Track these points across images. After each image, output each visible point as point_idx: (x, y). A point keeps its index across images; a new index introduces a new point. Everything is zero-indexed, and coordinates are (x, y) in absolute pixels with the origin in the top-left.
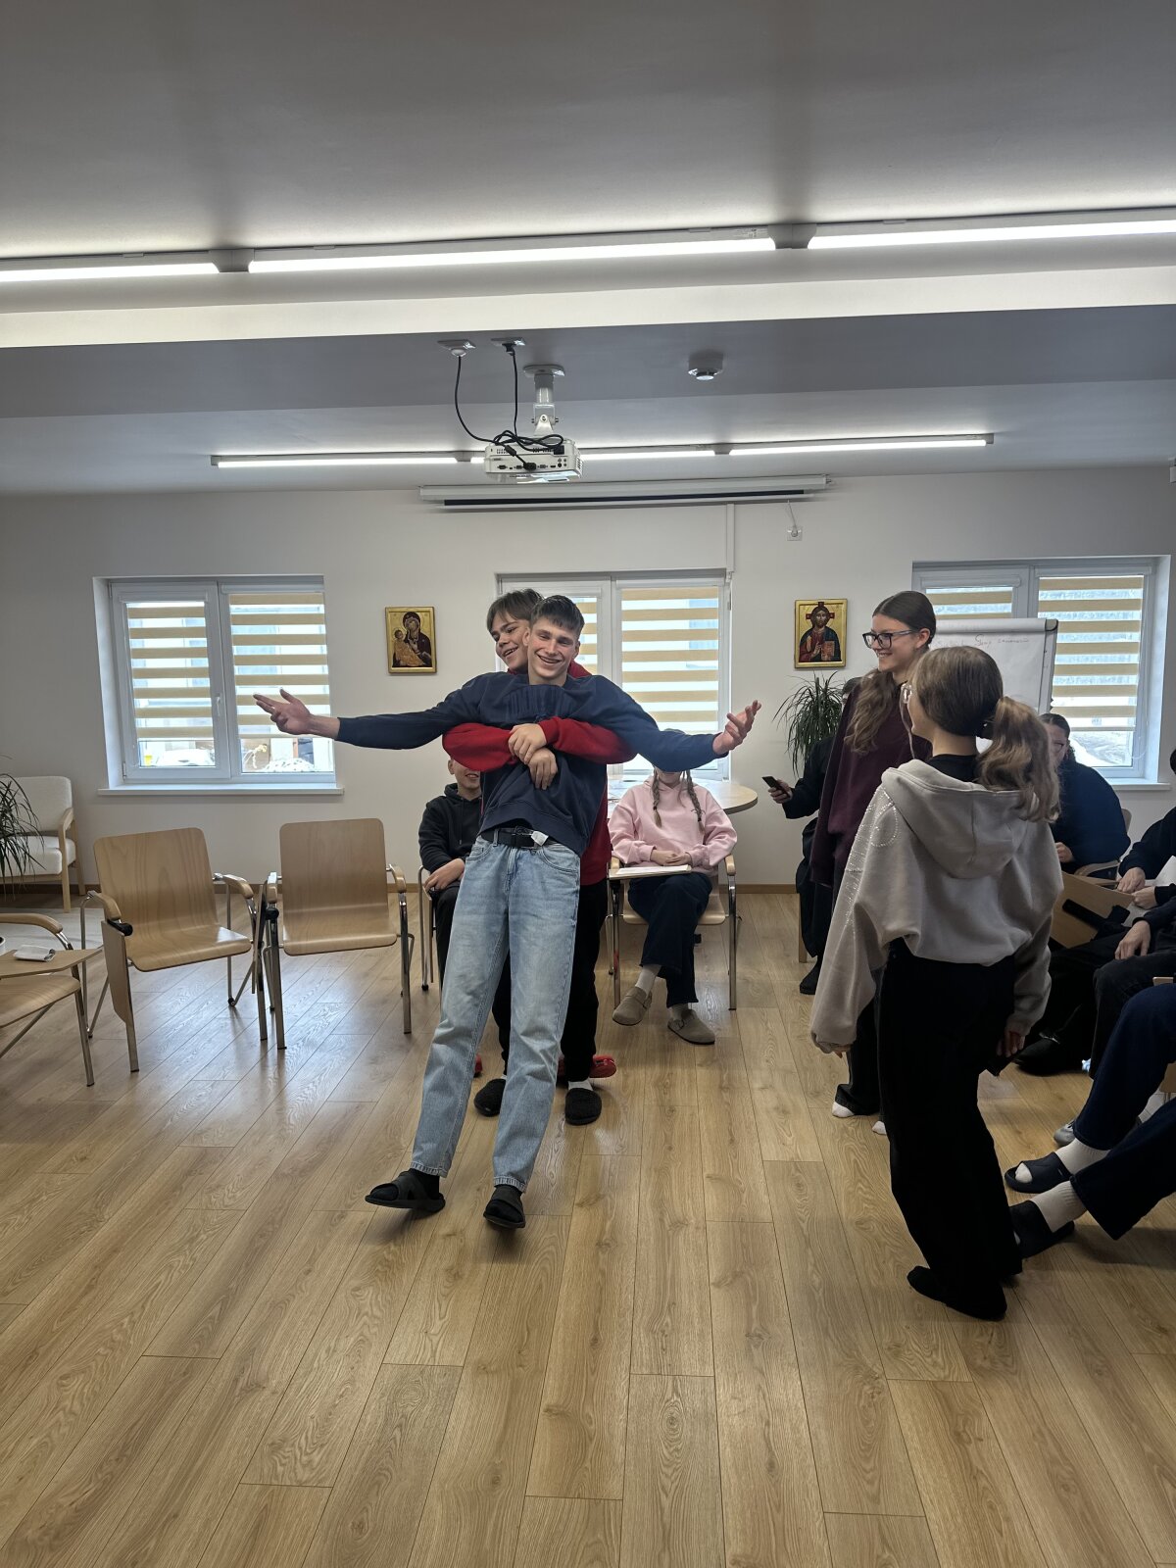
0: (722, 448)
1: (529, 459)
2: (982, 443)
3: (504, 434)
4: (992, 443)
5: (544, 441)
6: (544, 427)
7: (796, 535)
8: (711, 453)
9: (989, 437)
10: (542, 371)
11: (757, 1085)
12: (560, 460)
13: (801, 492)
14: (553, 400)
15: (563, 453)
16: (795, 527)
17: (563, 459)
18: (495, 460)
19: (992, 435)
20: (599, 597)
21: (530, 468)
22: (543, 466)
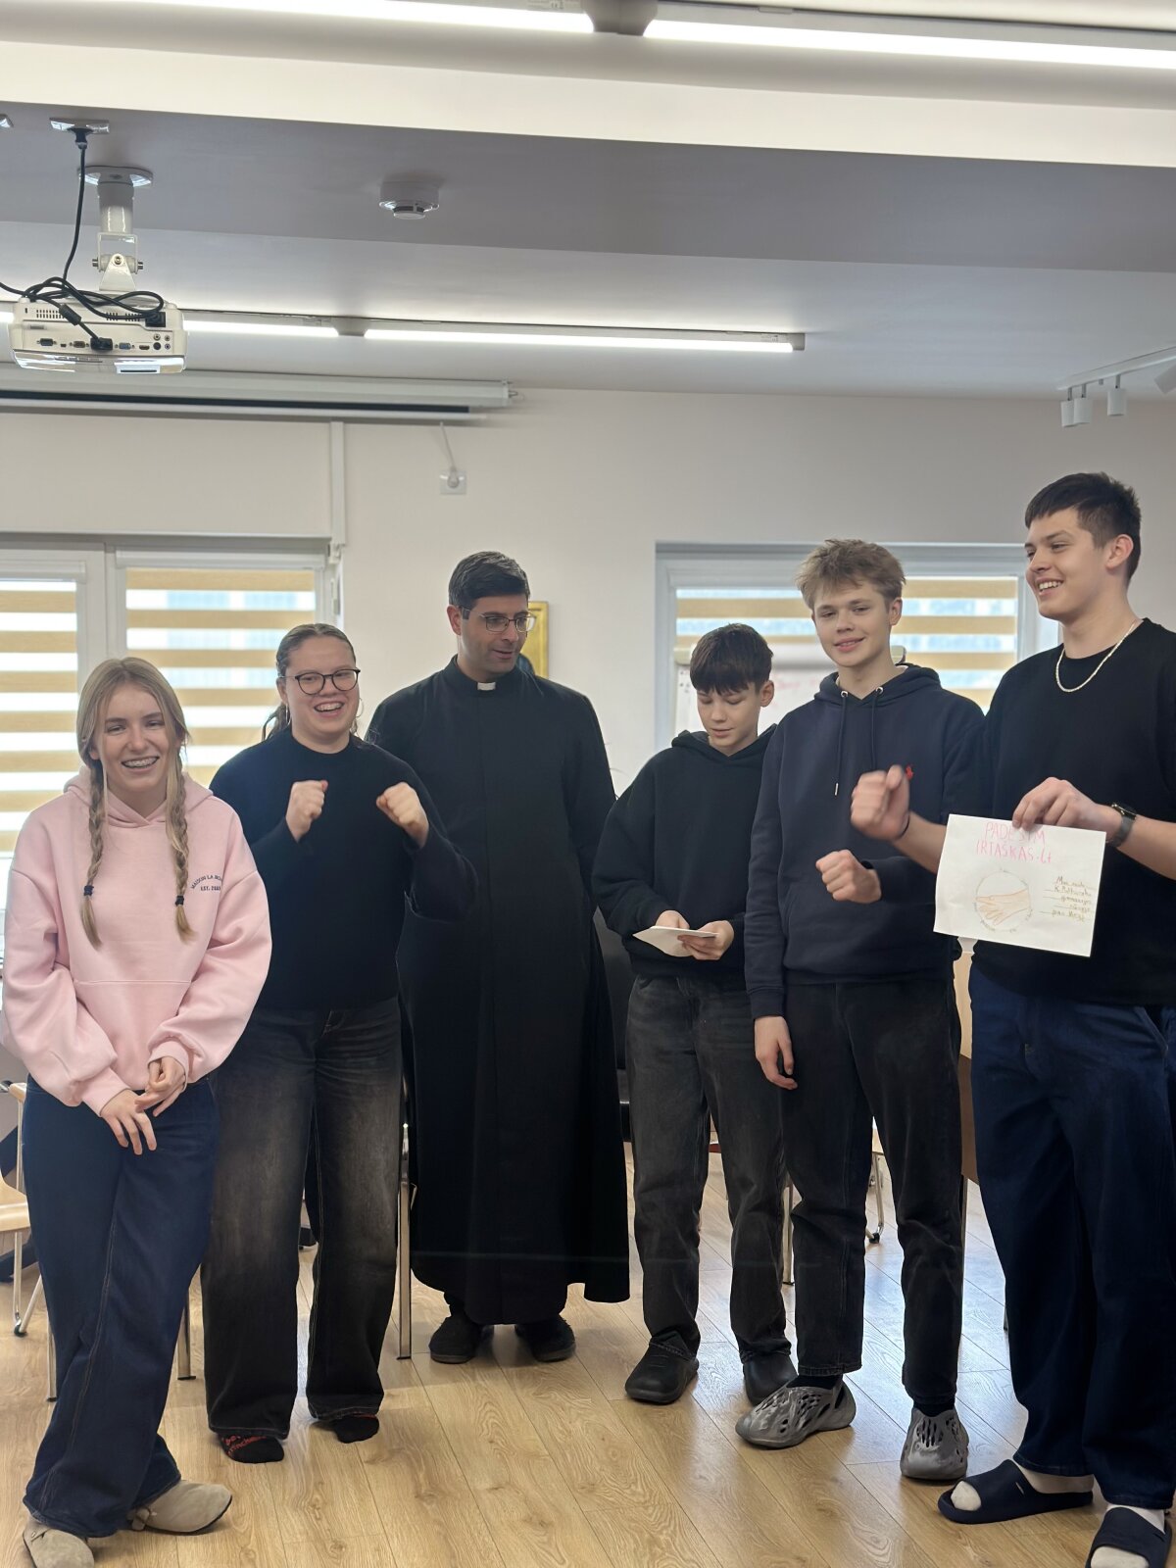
0: (352, 325)
1: (104, 331)
2: (786, 348)
3: (48, 283)
4: (802, 349)
5: (123, 301)
6: (118, 277)
7: (455, 485)
8: (330, 333)
9: (798, 339)
10: (117, 177)
11: (483, 1484)
12: (157, 338)
13: (464, 409)
14: (134, 225)
15: (163, 325)
16: (453, 470)
17: (163, 335)
18: (33, 328)
19: (802, 335)
20: (82, 582)
21: (102, 346)
22: (125, 346)
